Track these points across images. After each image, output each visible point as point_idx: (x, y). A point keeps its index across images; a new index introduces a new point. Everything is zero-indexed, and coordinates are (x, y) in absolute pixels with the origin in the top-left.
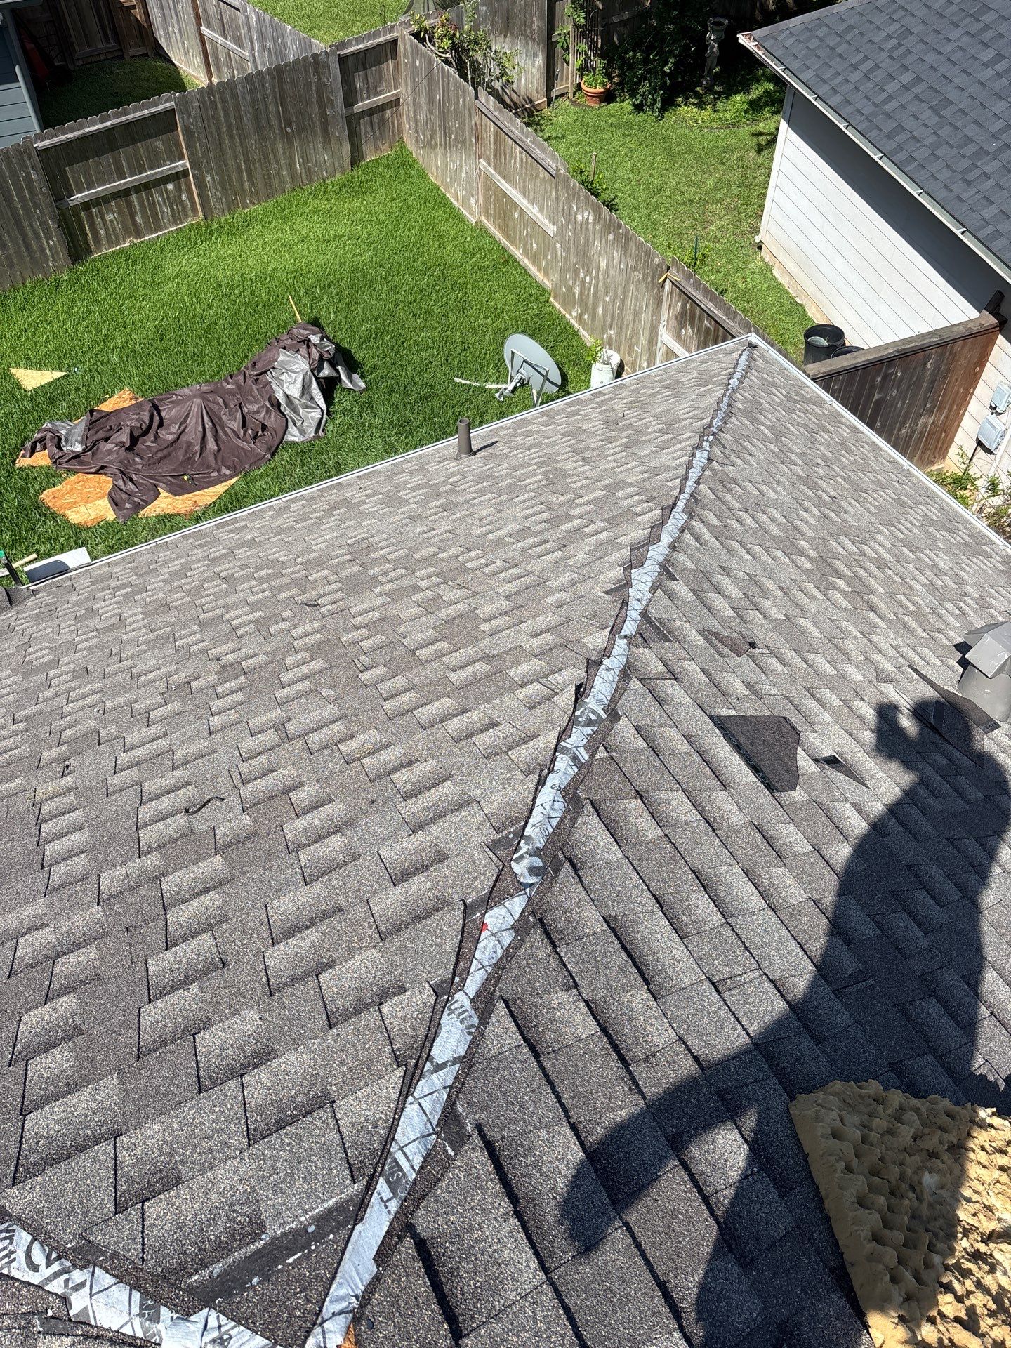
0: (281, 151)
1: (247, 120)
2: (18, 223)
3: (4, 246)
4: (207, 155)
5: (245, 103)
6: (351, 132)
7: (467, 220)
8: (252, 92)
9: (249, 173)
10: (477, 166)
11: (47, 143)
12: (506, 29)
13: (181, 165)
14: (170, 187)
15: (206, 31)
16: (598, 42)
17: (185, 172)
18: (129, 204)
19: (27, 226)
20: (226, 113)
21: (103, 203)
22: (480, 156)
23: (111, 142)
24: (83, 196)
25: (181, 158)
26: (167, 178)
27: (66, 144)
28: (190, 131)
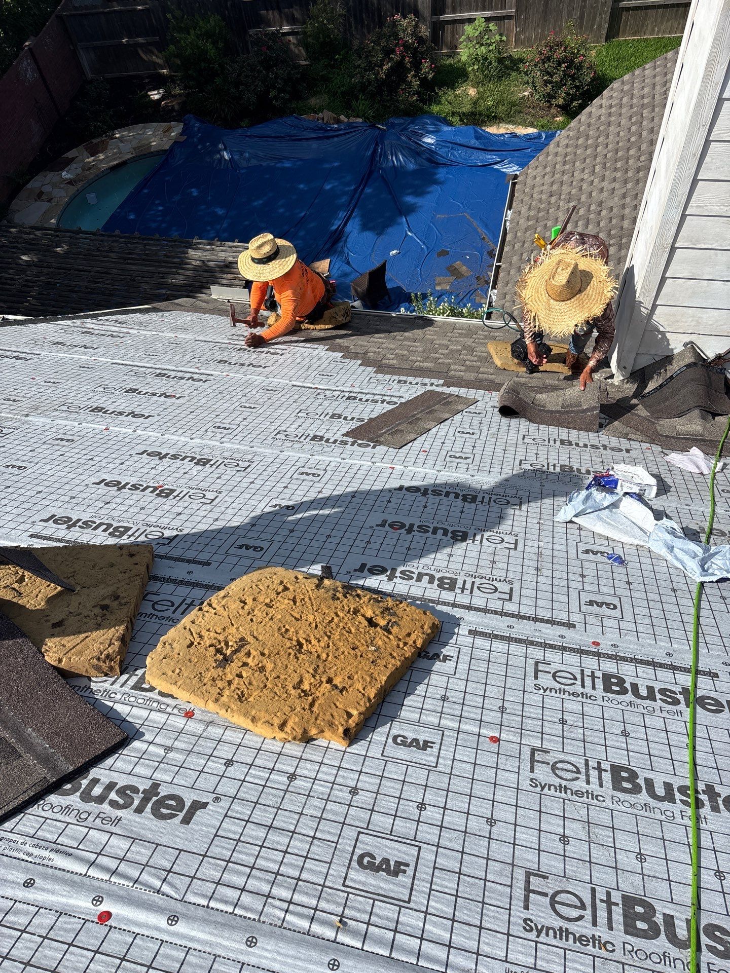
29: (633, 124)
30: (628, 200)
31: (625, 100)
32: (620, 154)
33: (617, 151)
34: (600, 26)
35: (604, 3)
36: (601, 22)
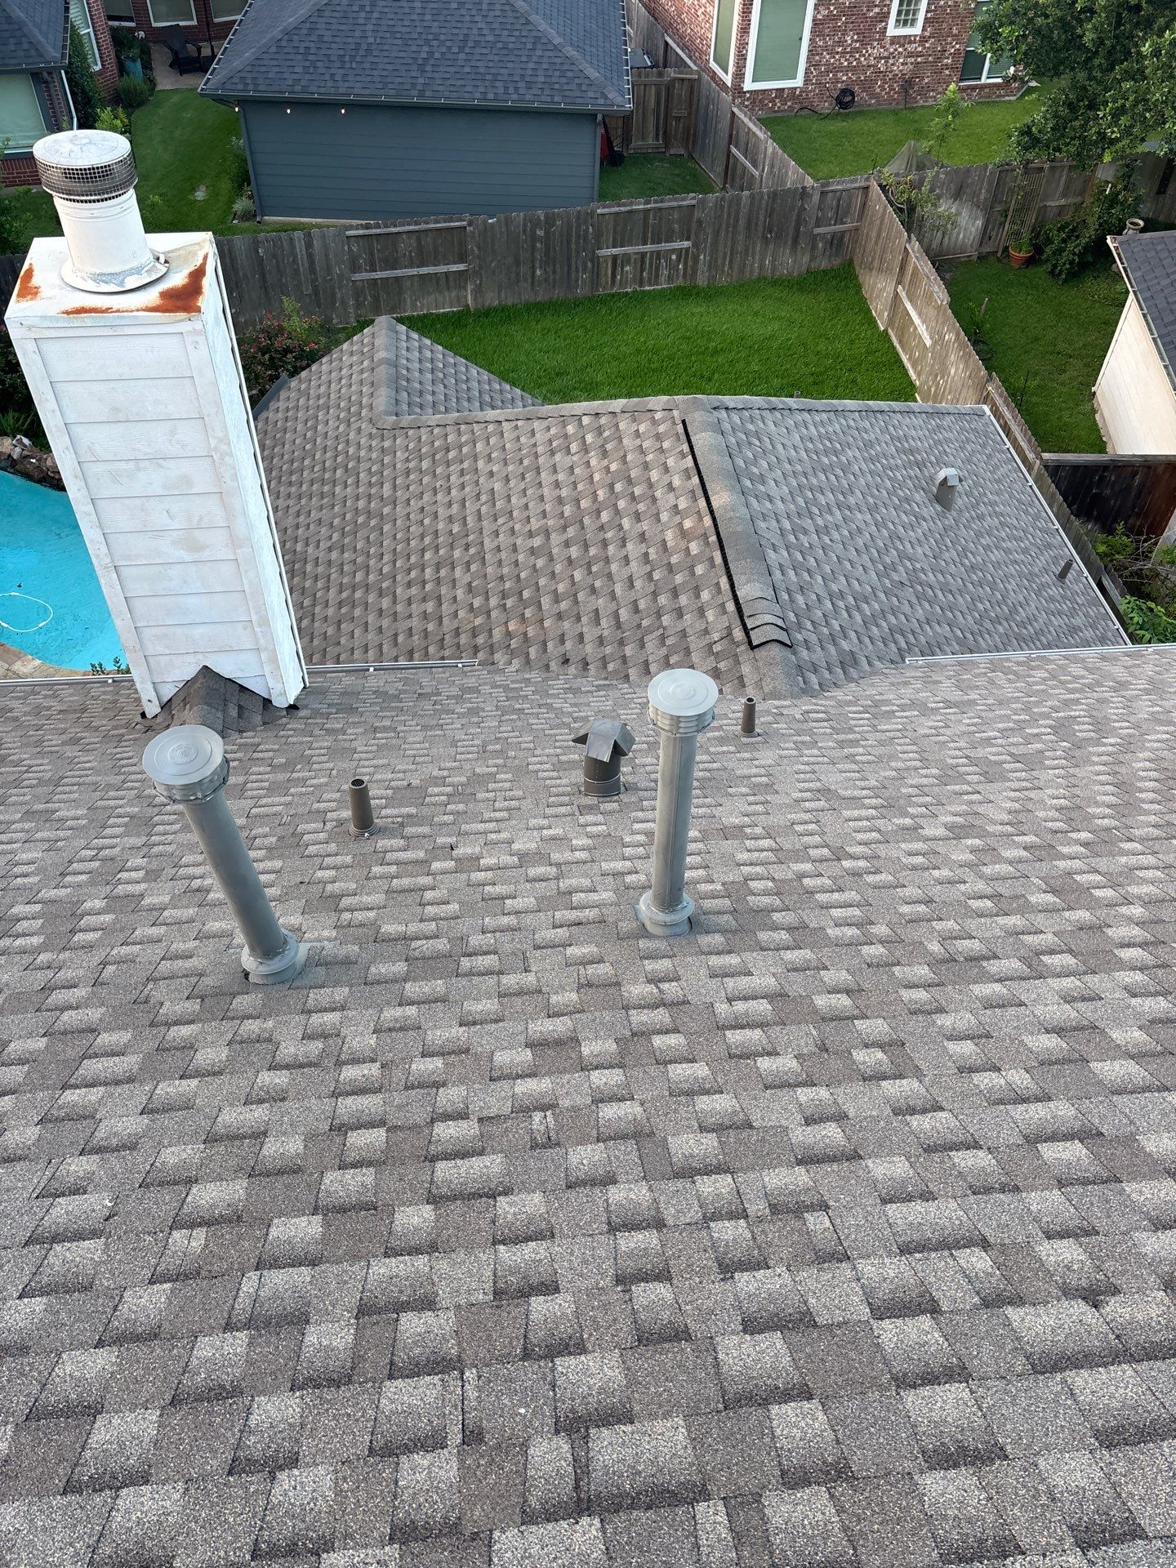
0: (758, 249)
1: (742, 223)
2: (569, 259)
3: (554, 272)
4: (705, 240)
5: (744, 210)
6: (814, 247)
7: (878, 328)
8: (752, 203)
9: (731, 260)
10: (895, 290)
11: (606, 210)
12: (957, 195)
13: (686, 244)
14: (674, 257)
15: (734, 150)
16: (1031, 219)
17: (687, 249)
18: (643, 262)
19: (573, 260)
20: (729, 215)
21: (626, 258)
22: (899, 282)
23: (646, 218)
24: (615, 251)
25: (688, 239)
26: (673, 251)
27: (617, 214)
28: (700, 222)
29: (308, 429)
30: (302, 518)
31: (301, 402)
32: (295, 465)
33: (292, 462)
34: (343, 302)
35: (341, 276)
36: (342, 298)
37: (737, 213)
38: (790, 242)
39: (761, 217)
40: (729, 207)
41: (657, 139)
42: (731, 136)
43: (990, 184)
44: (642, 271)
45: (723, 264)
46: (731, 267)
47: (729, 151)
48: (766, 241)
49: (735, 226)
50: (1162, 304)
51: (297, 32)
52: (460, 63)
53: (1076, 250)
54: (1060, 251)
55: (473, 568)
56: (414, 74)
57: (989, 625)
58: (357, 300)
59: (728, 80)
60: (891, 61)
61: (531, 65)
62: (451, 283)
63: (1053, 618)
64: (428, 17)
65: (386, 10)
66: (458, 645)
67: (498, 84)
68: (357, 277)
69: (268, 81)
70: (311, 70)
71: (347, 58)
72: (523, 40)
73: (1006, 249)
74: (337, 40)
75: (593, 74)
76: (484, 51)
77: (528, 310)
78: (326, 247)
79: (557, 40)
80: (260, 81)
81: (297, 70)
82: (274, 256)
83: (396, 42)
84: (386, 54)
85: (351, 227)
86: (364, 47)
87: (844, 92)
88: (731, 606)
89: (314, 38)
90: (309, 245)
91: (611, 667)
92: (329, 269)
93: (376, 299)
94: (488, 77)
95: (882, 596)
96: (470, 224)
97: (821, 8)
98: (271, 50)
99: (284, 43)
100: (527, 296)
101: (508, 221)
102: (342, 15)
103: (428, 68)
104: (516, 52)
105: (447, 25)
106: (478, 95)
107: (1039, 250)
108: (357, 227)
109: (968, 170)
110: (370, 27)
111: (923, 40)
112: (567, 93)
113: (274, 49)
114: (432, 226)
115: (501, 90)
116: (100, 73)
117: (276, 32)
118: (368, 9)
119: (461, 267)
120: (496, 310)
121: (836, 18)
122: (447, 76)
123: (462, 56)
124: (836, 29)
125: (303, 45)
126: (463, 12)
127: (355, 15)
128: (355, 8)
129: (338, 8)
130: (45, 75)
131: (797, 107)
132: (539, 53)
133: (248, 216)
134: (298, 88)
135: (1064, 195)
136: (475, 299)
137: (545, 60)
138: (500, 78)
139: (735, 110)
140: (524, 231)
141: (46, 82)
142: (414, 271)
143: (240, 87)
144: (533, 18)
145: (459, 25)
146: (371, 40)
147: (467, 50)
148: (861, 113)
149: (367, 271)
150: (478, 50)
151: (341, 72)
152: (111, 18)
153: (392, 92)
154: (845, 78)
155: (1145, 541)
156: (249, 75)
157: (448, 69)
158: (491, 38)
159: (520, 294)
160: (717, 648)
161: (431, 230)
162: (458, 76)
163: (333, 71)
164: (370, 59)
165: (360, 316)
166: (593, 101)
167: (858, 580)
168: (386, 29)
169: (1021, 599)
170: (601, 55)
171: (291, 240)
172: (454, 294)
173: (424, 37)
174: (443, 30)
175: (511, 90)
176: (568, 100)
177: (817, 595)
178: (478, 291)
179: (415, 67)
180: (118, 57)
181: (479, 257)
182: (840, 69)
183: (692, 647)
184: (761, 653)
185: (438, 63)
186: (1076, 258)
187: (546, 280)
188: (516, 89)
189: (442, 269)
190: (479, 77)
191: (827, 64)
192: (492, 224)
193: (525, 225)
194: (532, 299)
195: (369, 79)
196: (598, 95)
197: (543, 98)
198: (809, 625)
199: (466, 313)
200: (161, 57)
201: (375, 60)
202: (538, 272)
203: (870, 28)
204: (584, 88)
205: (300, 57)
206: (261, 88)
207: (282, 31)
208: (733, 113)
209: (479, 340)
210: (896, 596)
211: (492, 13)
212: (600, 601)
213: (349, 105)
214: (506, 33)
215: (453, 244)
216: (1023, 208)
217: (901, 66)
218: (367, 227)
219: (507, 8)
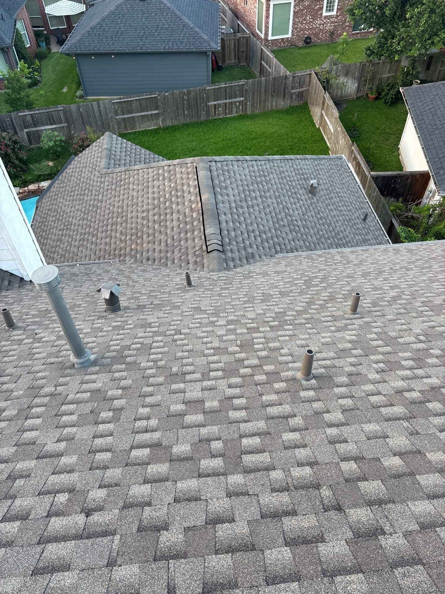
0: (270, 99)
1: (263, 90)
2: (197, 106)
3: (192, 112)
4: (249, 97)
5: (263, 85)
6: (292, 97)
7: (316, 127)
8: (266, 83)
9: (260, 104)
10: (321, 112)
11: (210, 88)
12: (346, 75)
13: (242, 99)
14: (238, 104)
15: (263, 62)
16: (376, 82)
17: (243, 101)
18: (226, 106)
19: (199, 108)
20: (258, 87)
21: (219, 105)
22: (323, 109)
23: (226, 90)
24: (215, 103)
25: (243, 97)
26: (237, 101)
27: (215, 89)
28: (246, 90)
31: (78, 165)
34: (113, 127)
35: (111, 117)
36: (113, 125)
37: (261, 86)
38: (282, 96)
39: (270, 87)
40: (257, 84)
41: (235, 60)
42: (261, 57)
43: (359, 70)
44: (226, 109)
45: (257, 106)
46: (260, 107)
47: (261, 63)
48: (273, 96)
49: (260, 91)
50: (419, 112)
51: (95, 28)
52: (155, 36)
53: (393, 93)
54: (387, 94)
55: (123, 225)
56: (139, 41)
57: (323, 240)
58: (118, 126)
59: (262, 36)
60: (325, 25)
61: (182, 35)
62: (153, 118)
63: (356, 236)
64: (144, 20)
65: (128, 18)
66: (115, 254)
67: (170, 43)
68: (118, 117)
69: (85, 47)
70: (101, 42)
71: (114, 37)
72: (179, 26)
73: (367, 94)
74: (110, 30)
75: (205, 37)
76: (165, 31)
77: (183, 127)
78: (105, 107)
79: (192, 25)
80: (82, 47)
81: (95, 42)
82: (86, 111)
83: (132, 29)
84: (128, 34)
85: (114, 99)
86: (120, 32)
87: (307, 38)
88: (203, 237)
89: (102, 30)
90: (99, 107)
91: (162, 261)
92: (107, 115)
93: (126, 125)
94: (166, 41)
95: (274, 231)
96: (159, 96)
97: (296, 7)
98: (86, 35)
99: (91, 32)
100: (182, 121)
101: (173, 94)
102: (112, 21)
103: (144, 39)
104: (176, 31)
105: (150, 22)
106: (162, 48)
107: (380, 94)
108: (116, 99)
109: (350, 65)
110: (122, 25)
111: (337, 16)
112: (195, 45)
113: (87, 35)
114: (144, 97)
115: (171, 45)
116: (29, 47)
117: (88, 29)
118: (121, 18)
119: (157, 112)
120: (171, 127)
121: (302, 10)
122: (151, 41)
123: (156, 33)
124: (302, 14)
125: (98, 33)
126: (157, 17)
127: (117, 21)
128: (117, 18)
129: (110, 18)
130: (6, 49)
131: (290, 45)
132: (185, 30)
133: (81, 97)
134: (96, 49)
135: (389, 73)
136: (163, 123)
137: (187, 33)
138: (170, 41)
139: (262, 47)
140: (179, 97)
141: (6, 52)
142: (139, 114)
143: (75, 49)
144: (183, 17)
145: (155, 22)
146: (123, 29)
147: (158, 31)
148: (315, 46)
149: (121, 115)
150: (162, 31)
151: (112, 42)
152: (34, 27)
153: (131, 48)
154: (307, 33)
155: (410, 204)
156: (78, 45)
157: (152, 38)
158: (167, 26)
159: (179, 121)
160: (197, 253)
161: (144, 99)
162: (155, 41)
163: (109, 42)
164: (122, 36)
165: (120, 132)
166: (206, 47)
167: (263, 225)
168: (128, 25)
169: (342, 229)
170: (209, 30)
171: (92, 105)
172: (155, 122)
173: (142, 27)
174: (149, 24)
175: (175, 45)
176: (196, 48)
177: (241, 232)
178: (164, 120)
179: (139, 39)
180: (37, 41)
181: (163, 108)
182: (305, 29)
183: (189, 253)
184: (211, 255)
185: (147, 36)
186: (394, 96)
187: (189, 115)
188: (177, 44)
189: (150, 113)
190: (163, 41)
191: (300, 28)
192: (167, 95)
193: (179, 95)
194: (184, 122)
195: (122, 44)
196: (207, 45)
197: (187, 47)
198: (234, 243)
199: (159, 128)
200: (53, 40)
201: (124, 37)
202: (186, 112)
203: (316, 14)
204: (202, 42)
205: (96, 37)
206: (82, 49)
207: (90, 28)
208: (262, 49)
209: (164, 138)
210: (280, 231)
211: (167, 17)
212: (162, 236)
213: (115, 54)
214: (173, 24)
215: (153, 103)
216: (373, 79)
217: (329, 27)
218: (120, 99)
219: (173, 14)
